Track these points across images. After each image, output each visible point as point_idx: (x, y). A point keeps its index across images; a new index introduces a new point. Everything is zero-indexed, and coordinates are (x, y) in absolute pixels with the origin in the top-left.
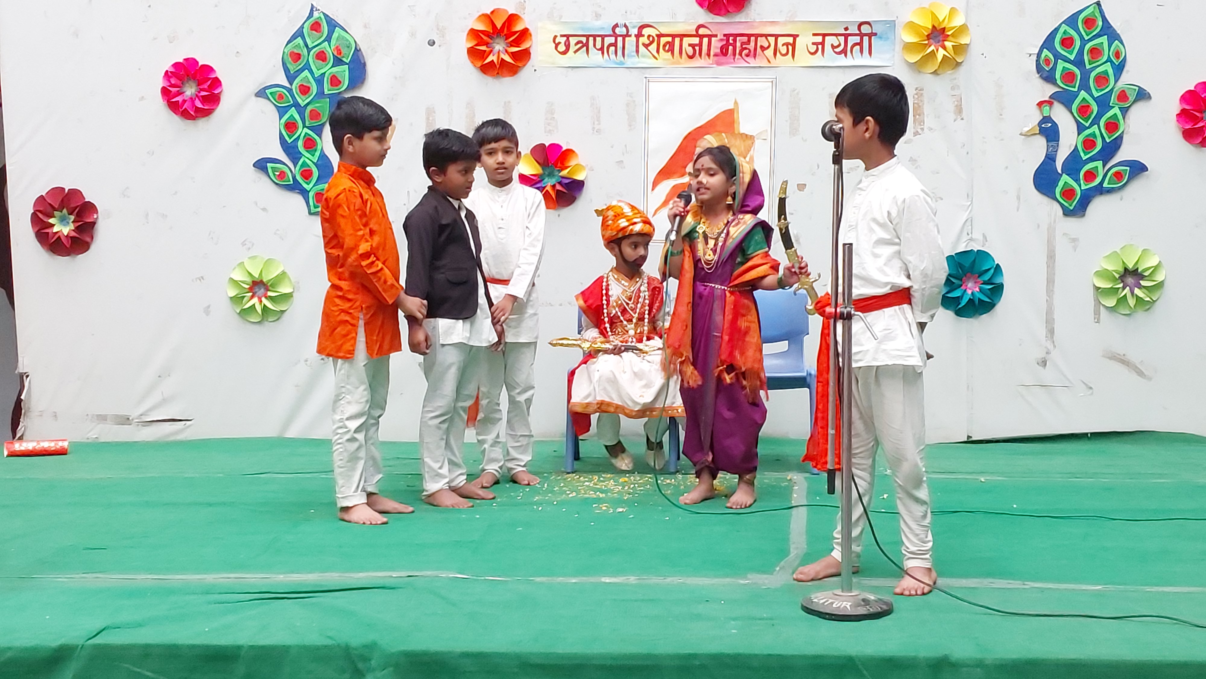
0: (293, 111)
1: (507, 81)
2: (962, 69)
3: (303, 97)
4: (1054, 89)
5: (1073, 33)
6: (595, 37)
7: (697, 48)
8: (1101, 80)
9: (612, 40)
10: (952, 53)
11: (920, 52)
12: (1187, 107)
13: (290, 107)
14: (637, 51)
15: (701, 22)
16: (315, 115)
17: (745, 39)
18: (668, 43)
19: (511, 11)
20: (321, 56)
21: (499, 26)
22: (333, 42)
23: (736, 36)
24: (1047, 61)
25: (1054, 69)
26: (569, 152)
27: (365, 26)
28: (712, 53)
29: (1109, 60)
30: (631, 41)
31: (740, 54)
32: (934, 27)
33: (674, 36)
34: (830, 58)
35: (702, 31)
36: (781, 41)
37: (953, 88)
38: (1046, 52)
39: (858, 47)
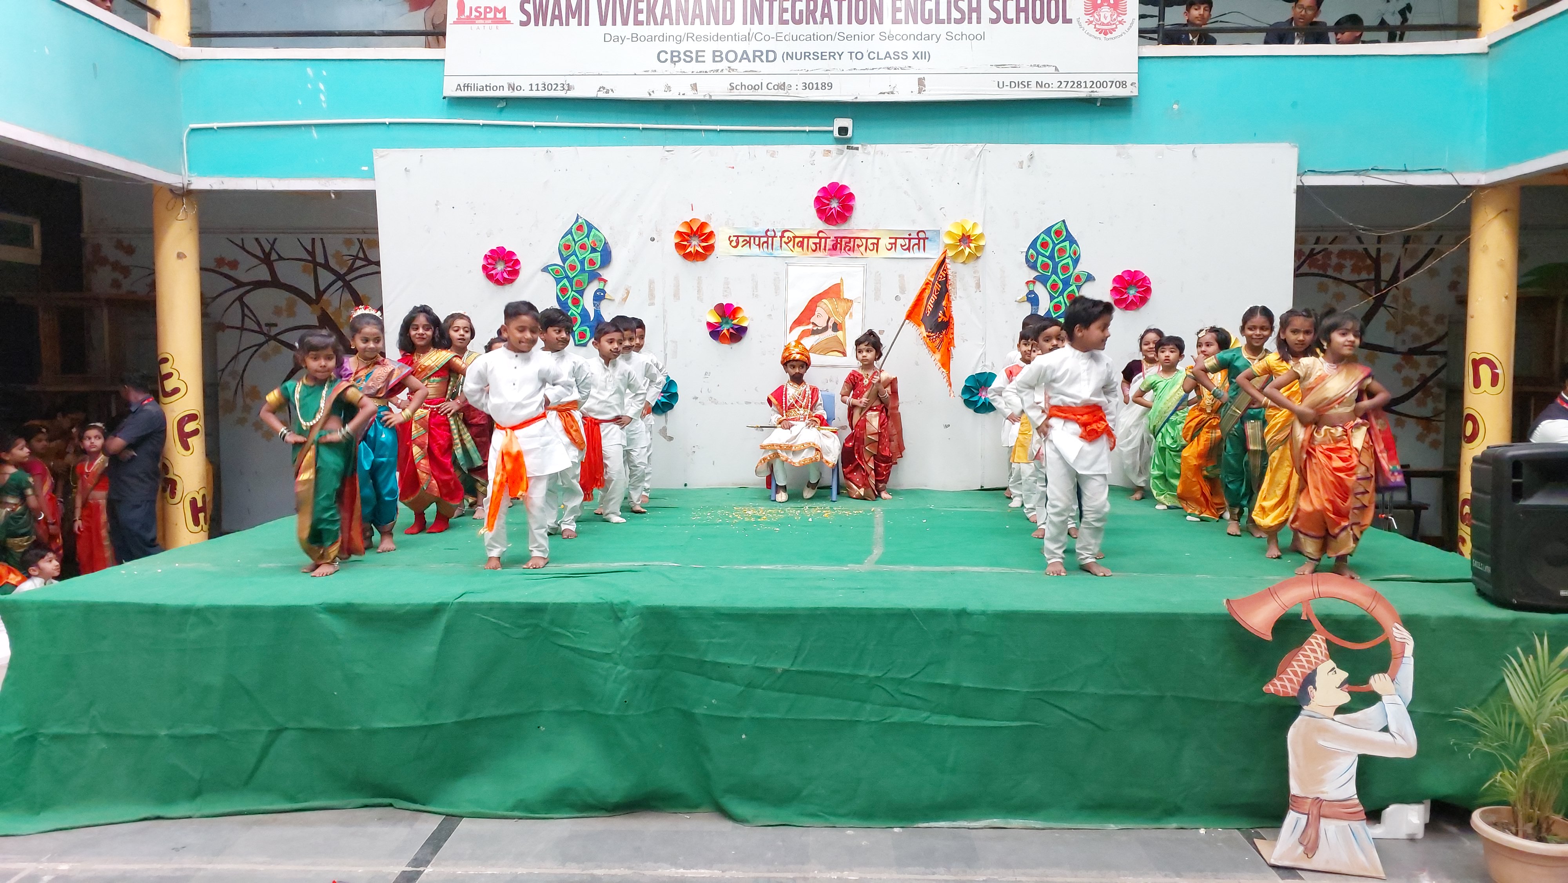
0: (565, 281)
1: (700, 264)
2: (980, 261)
3: (572, 272)
4: (1034, 274)
5: (1048, 239)
6: (755, 237)
7: (818, 245)
8: (1065, 268)
9: (765, 239)
10: (974, 250)
11: (954, 250)
12: (1117, 286)
13: (563, 278)
14: (781, 246)
15: (821, 229)
16: (579, 283)
17: (848, 240)
18: (800, 241)
19: (703, 220)
20: (583, 247)
21: (695, 230)
22: (591, 238)
23: (842, 238)
24: (1032, 256)
25: (1036, 261)
26: (738, 309)
27: (611, 229)
28: (827, 249)
29: (1070, 256)
30: (777, 240)
31: (845, 249)
32: (963, 234)
33: (804, 238)
34: (899, 253)
35: (821, 235)
36: (870, 241)
37: (975, 272)
38: (1031, 251)
39: (917, 246)
